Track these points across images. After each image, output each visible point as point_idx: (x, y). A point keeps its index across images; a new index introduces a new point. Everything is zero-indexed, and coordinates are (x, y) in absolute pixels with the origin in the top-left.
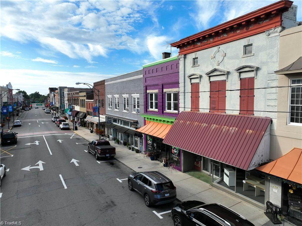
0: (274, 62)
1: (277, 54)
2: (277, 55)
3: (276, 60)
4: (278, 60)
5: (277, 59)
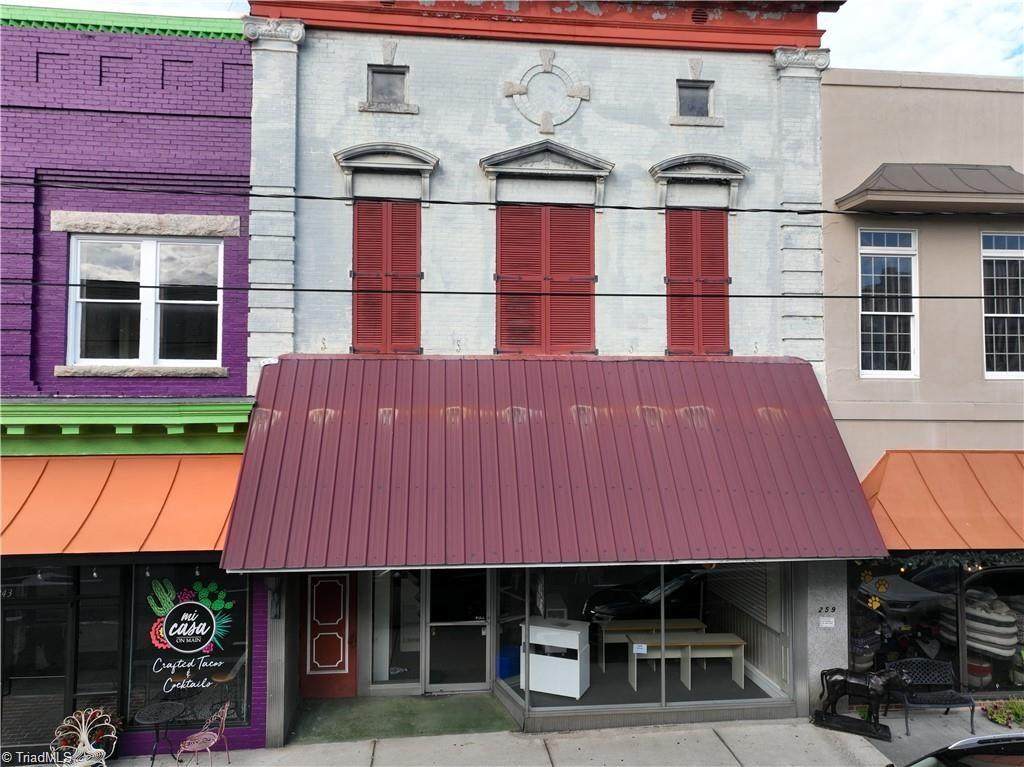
0: (805, 165)
1: (815, 140)
2: (815, 145)
3: (811, 160)
4: (819, 159)
5: (815, 157)
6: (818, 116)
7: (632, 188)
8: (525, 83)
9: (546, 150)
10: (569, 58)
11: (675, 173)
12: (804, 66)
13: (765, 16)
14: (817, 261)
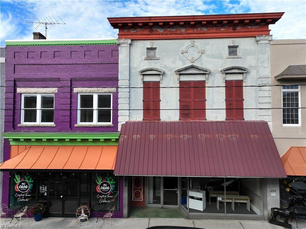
0: (265, 67)
2: (268, 61)
5: (268, 65)
6: (269, 54)
7: (216, 76)
8: (187, 50)
9: (192, 67)
10: (198, 42)
11: (227, 71)
12: (265, 40)
13: (253, 27)
14: (269, 93)
